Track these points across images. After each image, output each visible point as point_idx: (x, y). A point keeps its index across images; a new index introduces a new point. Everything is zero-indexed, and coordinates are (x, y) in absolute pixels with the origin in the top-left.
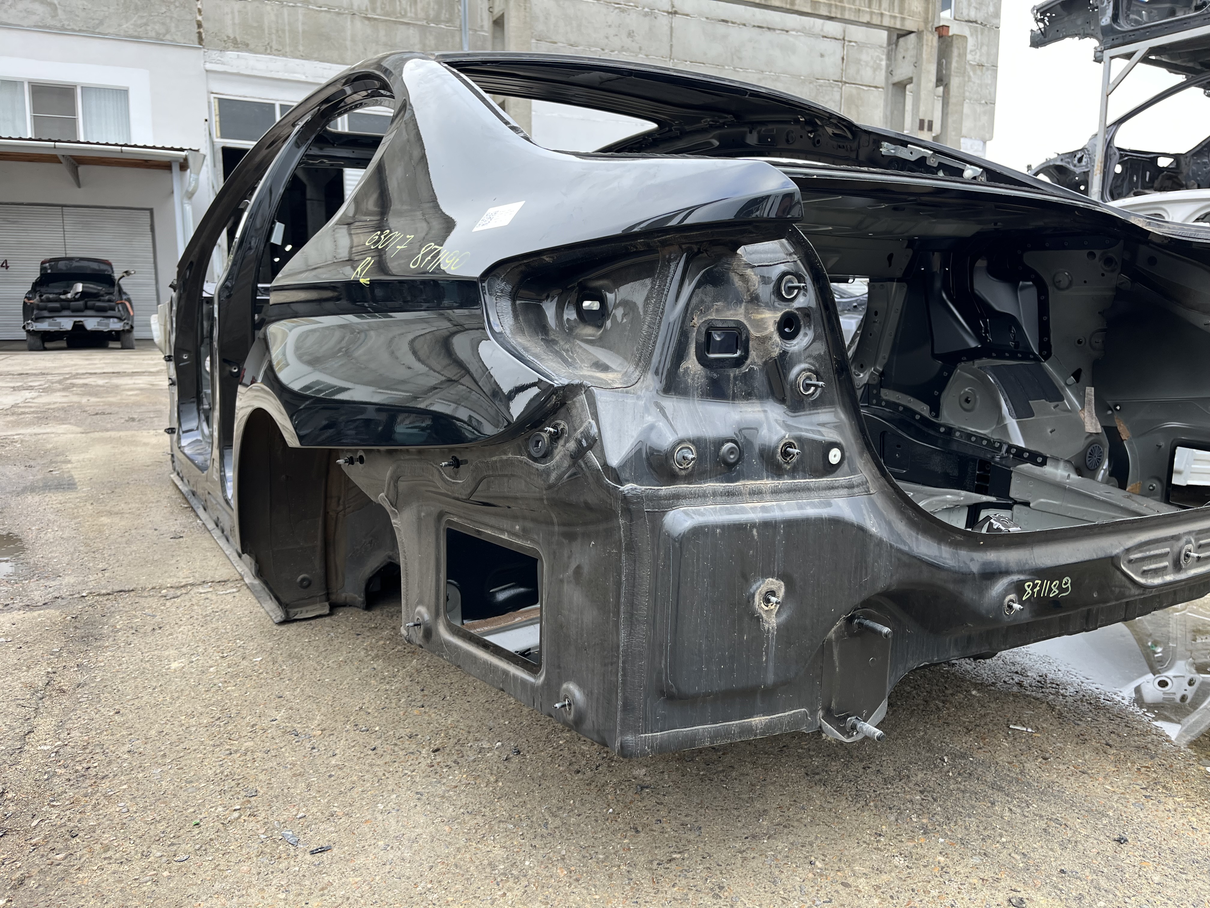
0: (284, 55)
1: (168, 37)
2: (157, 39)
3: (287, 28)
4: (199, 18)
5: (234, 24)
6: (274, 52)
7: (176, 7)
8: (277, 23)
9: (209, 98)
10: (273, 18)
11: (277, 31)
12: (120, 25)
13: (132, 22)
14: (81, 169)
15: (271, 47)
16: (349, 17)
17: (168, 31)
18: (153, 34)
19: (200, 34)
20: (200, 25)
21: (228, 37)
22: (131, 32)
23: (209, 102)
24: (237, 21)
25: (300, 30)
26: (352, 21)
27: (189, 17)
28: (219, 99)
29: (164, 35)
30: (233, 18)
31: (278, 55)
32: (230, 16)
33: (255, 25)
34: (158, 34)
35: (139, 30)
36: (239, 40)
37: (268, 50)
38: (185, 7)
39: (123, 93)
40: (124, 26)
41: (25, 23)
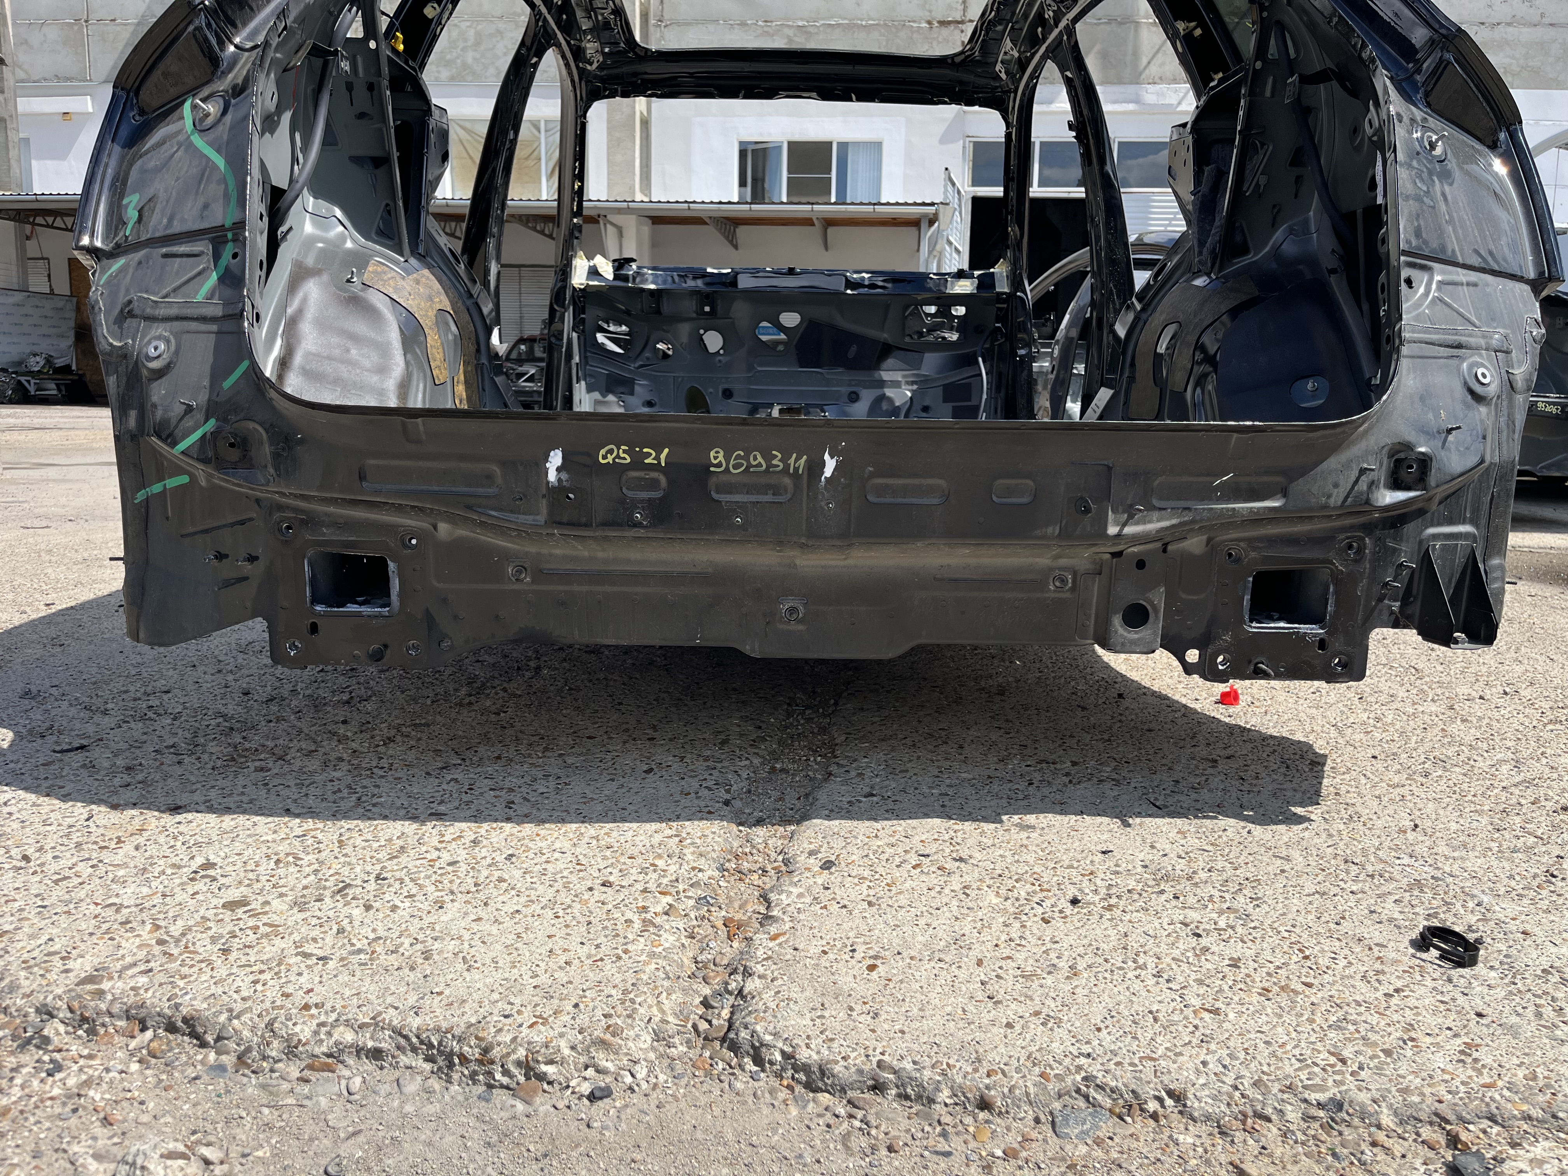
9: (964, 143)
14: (831, 230)
23: (964, 147)
28: (975, 143)
39: (876, 147)
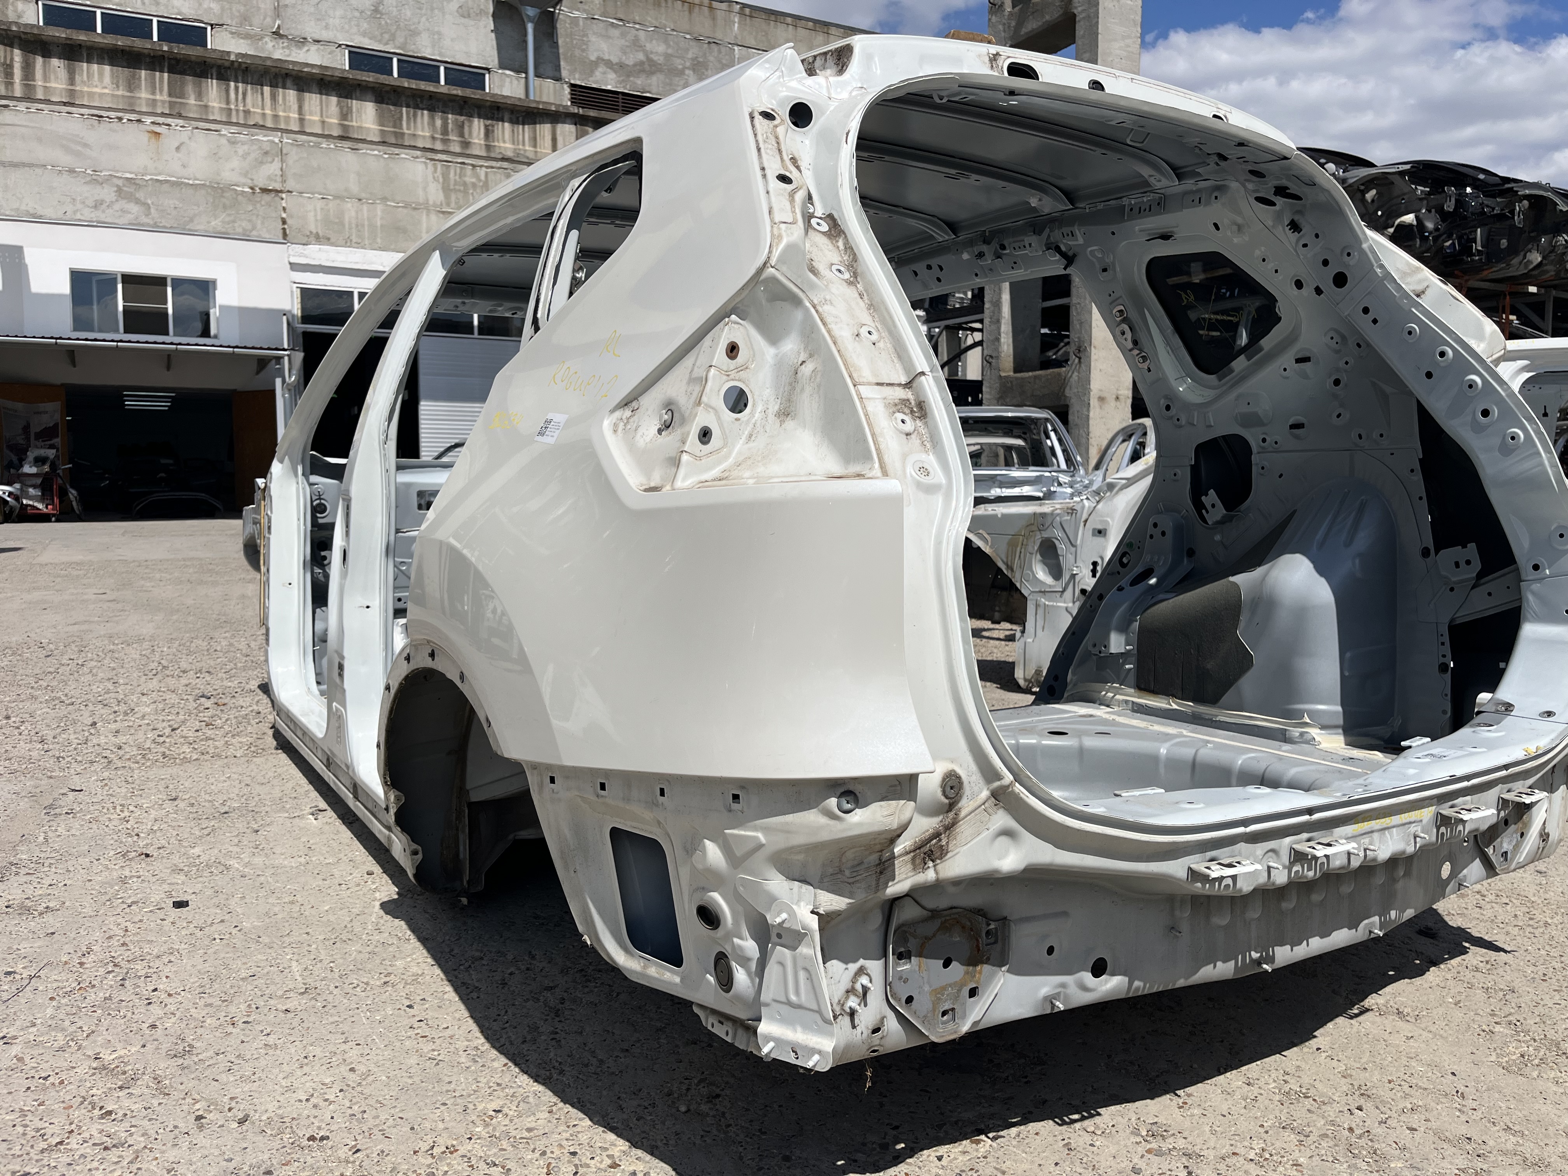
0: (363, 248)
1: (254, 233)
2: (244, 235)
3: (366, 223)
4: (284, 215)
5: (317, 220)
6: (354, 245)
7: (262, 206)
8: (357, 218)
9: (291, 288)
10: (353, 214)
11: (357, 226)
12: (209, 222)
13: (220, 219)
15: (351, 241)
16: (425, 212)
17: (254, 228)
18: (240, 230)
19: (284, 229)
20: (284, 222)
21: (311, 232)
22: (219, 229)
23: (292, 292)
24: (319, 218)
25: (379, 224)
26: (428, 215)
27: (274, 215)
28: (301, 289)
29: (251, 231)
30: (316, 216)
31: (357, 248)
32: (312, 214)
33: (337, 221)
34: (244, 229)
35: (227, 226)
36: (321, 234)
37: (348, 243)
38: (270, 206)
39: (209, 285)
40: (213, 223)
41: (121, 221)
